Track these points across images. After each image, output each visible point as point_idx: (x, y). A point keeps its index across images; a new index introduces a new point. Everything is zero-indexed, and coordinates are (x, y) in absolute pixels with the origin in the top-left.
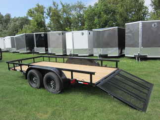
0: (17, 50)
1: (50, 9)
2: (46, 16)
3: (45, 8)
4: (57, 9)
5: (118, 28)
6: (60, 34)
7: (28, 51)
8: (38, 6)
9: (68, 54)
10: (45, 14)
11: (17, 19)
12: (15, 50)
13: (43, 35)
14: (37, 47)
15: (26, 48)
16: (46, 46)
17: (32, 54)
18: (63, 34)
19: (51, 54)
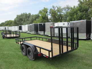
0: (30, 32)
1: (51, 10)
2: (49, 13)
3: (48, 9)
4: (55, 9)
5: (86, 21)
6: (51, 24)
7: (35, 33)
8: (45, 8)
9: (55, 36)
10: (48, 13)
11: (34, 16)
12: (29, 32)
13: (43, 25)
14: (40, 31)
15: (34, 31)
16: (44, 31)
17: (37, 35)
18: (53, 24)
19: (46, 35)
